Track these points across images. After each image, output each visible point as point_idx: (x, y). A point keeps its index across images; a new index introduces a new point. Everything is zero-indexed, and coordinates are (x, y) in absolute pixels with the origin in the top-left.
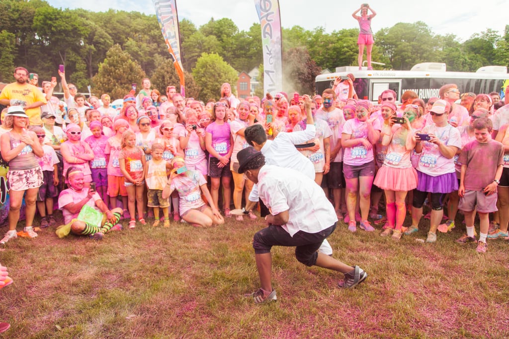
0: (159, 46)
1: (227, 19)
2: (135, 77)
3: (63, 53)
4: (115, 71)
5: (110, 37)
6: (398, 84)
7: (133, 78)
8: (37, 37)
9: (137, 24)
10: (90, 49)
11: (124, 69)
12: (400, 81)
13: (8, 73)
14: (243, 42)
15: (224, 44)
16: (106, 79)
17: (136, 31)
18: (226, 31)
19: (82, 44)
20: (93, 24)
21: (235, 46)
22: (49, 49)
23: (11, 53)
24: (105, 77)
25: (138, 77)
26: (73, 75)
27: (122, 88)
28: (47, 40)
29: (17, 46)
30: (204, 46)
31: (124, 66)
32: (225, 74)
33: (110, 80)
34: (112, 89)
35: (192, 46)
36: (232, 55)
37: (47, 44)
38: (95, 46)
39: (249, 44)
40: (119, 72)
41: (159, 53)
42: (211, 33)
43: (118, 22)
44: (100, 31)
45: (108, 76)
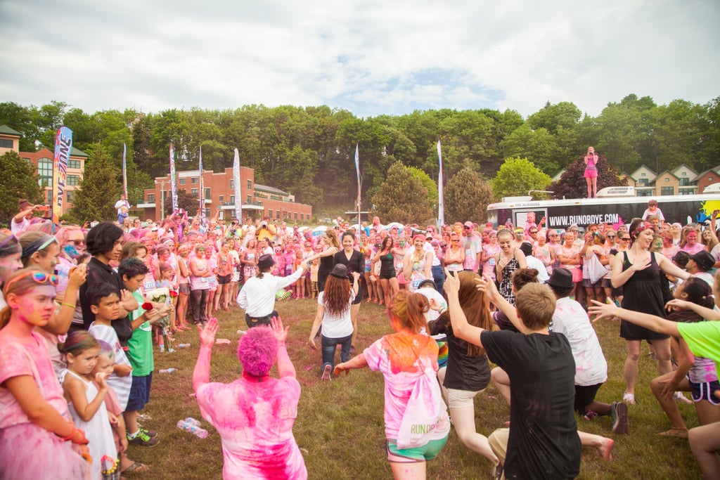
0: (471, 149)
1: (566, 104)
5: (413, 143)
6: (544, 212)
8: (338, 152)
9: (445, 124)
12: (546, 210)
13: (307, 193)
14: (588, 132)
15: (558, 138)
17: (444, 133)
18: (564, 120)
20: (395, 130)
21: (575, 139)
23: (312, 171)
26: (369, 191)
27: (400, 208)
29: (319, 163)
30: (531, 142)
32: (535, 183)
33: (388, 199)
34: (390, 209)
35: (514, 144)
36: (571, 151)
39: (597, 134)
41: (471, 157)
42: (542, 125)
43: (422, 124)
44: (402, 136)
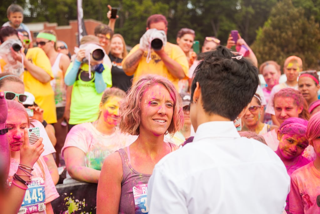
2: (308, 41)
3: (216, 21)
4: (280, 36)
7: (306, 43)
8: (190, 6)
10: (247, 13)
11: (293, 31)
16: (267, 49)
19: (238, 8)
22: (202, 18)
24: (265, 45)
25: (313, 40)
28: (200, 7)
31: (294, 28)
37: (199, 12)
38: (253, 8)
40: (286, 37)
45: (270, 42)
